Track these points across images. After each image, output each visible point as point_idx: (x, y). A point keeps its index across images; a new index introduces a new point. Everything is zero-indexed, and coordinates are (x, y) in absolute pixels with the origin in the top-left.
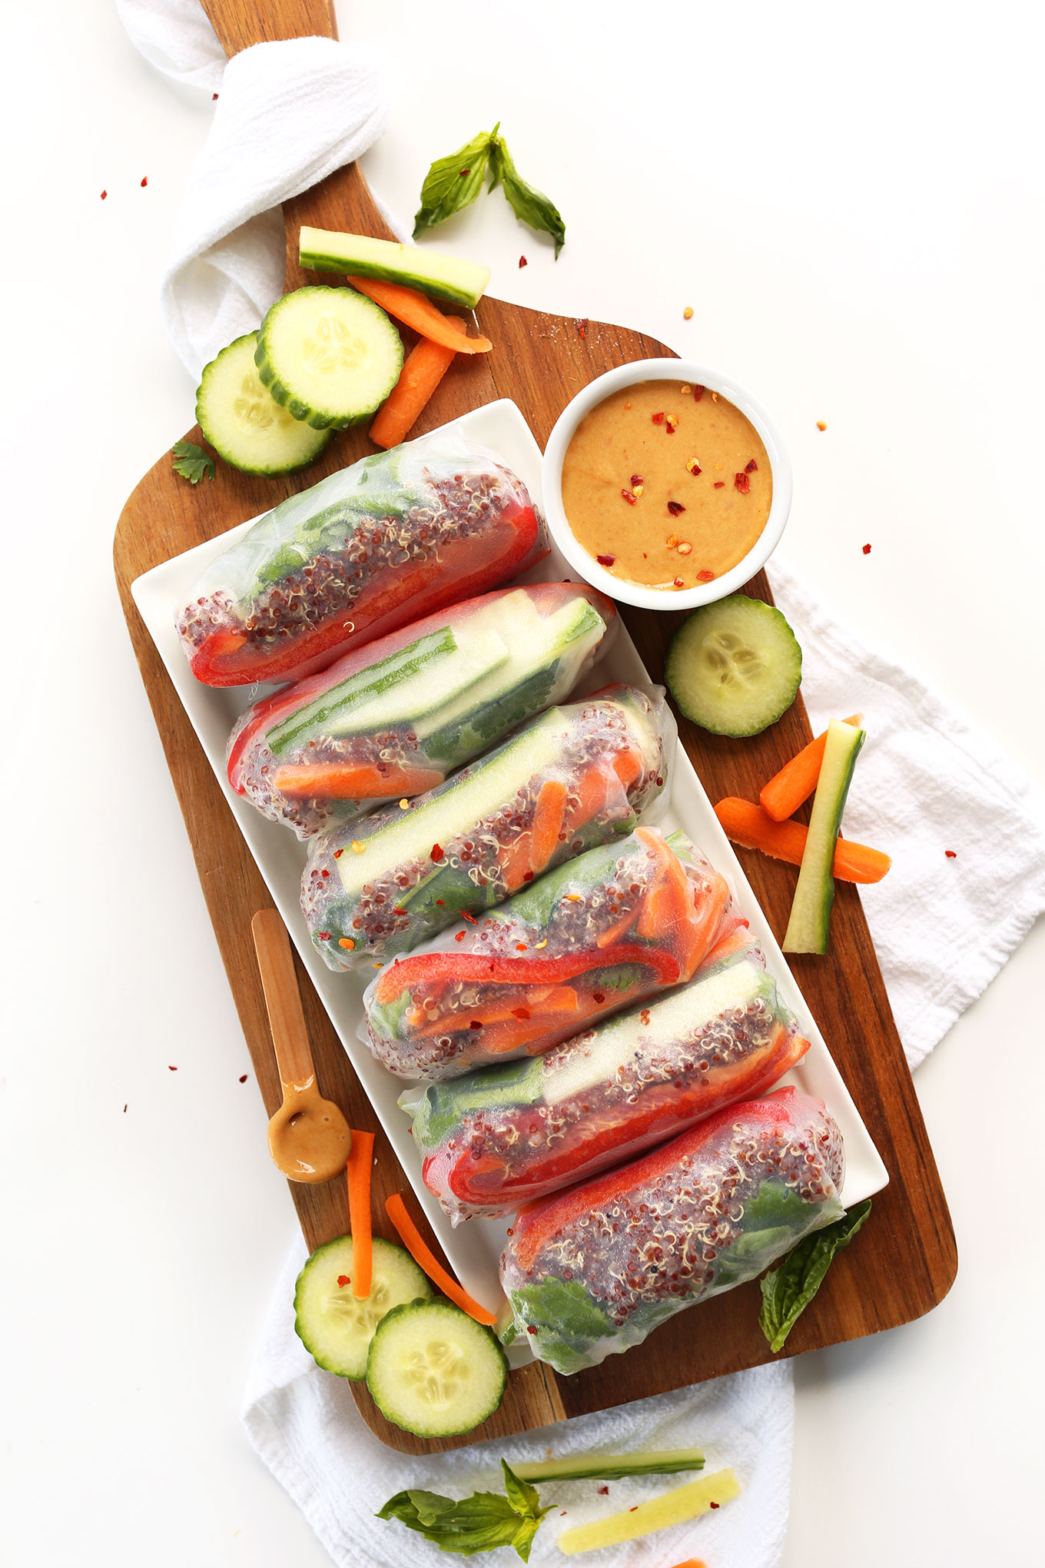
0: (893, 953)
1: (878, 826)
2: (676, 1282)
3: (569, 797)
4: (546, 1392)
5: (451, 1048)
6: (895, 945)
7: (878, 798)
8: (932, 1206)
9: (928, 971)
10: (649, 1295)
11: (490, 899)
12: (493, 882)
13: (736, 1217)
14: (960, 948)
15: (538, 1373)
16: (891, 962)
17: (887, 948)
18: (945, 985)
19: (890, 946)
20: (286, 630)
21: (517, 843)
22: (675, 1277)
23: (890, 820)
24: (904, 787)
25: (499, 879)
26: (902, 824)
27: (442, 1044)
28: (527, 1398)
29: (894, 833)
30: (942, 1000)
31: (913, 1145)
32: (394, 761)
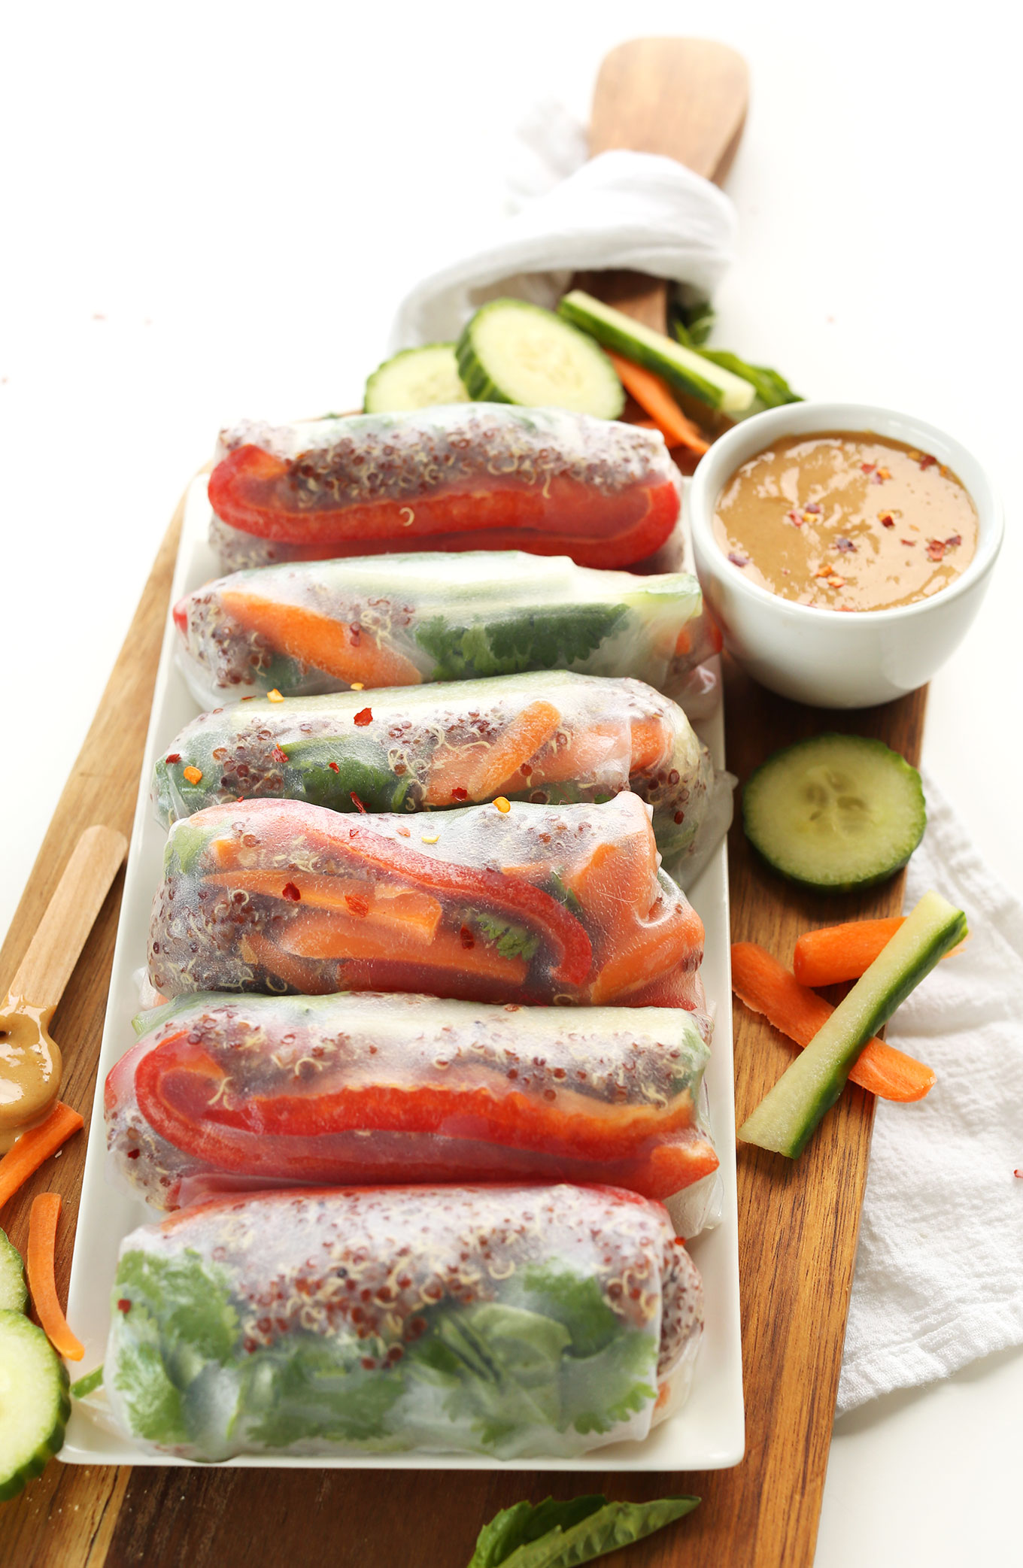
0: (889, 1252)
1: (936, 1110)
2: (363, 1306)
3: (559, 730)
4: (87, 1549)
5: (243, 910)
6: (896, 1245)
7: (950, 1075)
8: (788, 1552)
9: (929, 1293)
10: (314, 1313)
11: (397, 796)
12: (412, 777)
13: (498, 1271)
14: (984, 1288)
15: (93, 1518)
16: (882, 1263)
17: (884, 1242)
18: (943, 1323)
19: (888, 1241)
20: (336, 483)
21: (468, 749)
22: (366, 1294)
23: (956, 1107)
24: (991, 1078)
25: (421, 777)
26: (970, 1117)
27: (235, 897)
28: (55, 1544)
29: (954, 1125)
30: (931, 1340)
31: (800, 1459)
32: (374, 628)
